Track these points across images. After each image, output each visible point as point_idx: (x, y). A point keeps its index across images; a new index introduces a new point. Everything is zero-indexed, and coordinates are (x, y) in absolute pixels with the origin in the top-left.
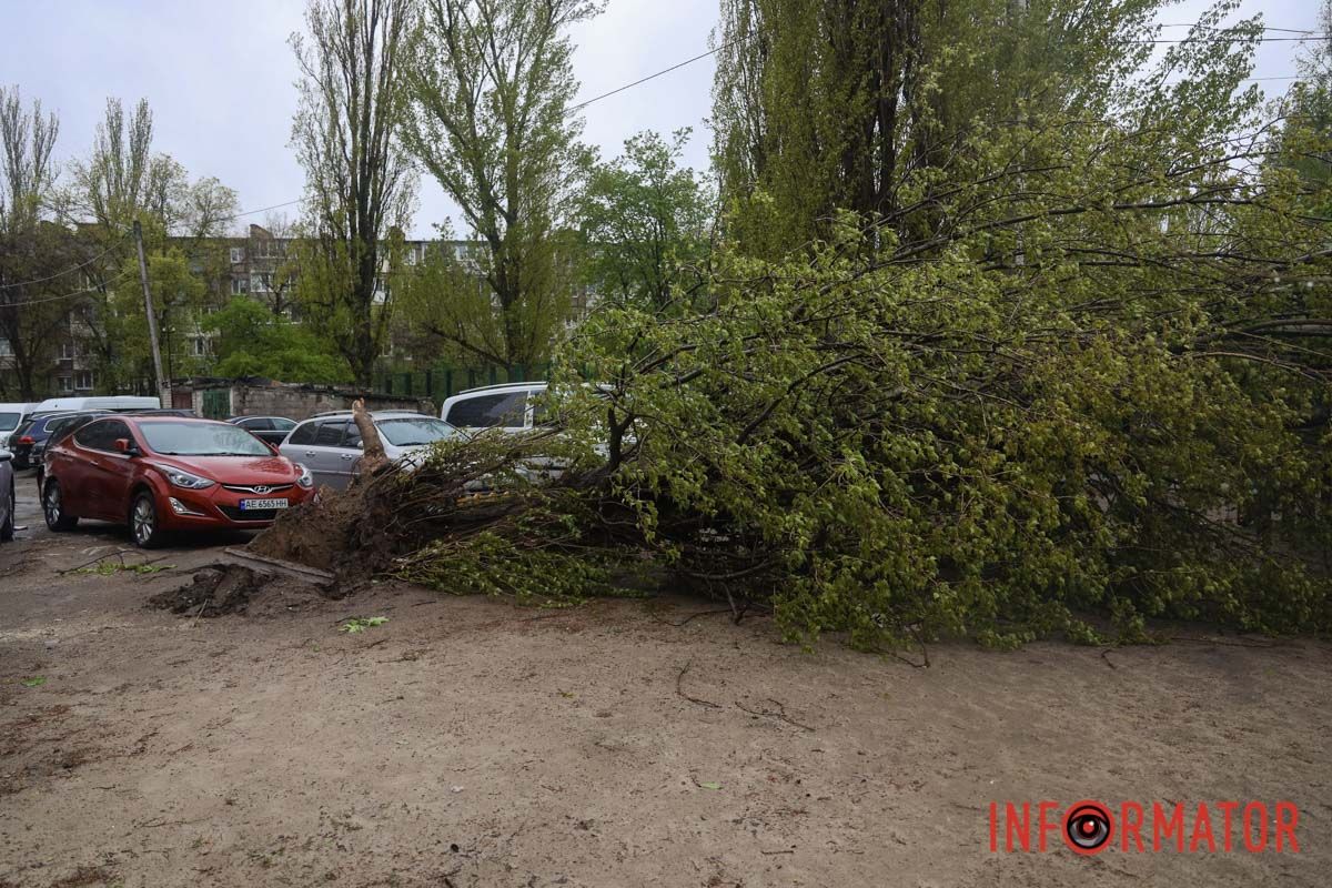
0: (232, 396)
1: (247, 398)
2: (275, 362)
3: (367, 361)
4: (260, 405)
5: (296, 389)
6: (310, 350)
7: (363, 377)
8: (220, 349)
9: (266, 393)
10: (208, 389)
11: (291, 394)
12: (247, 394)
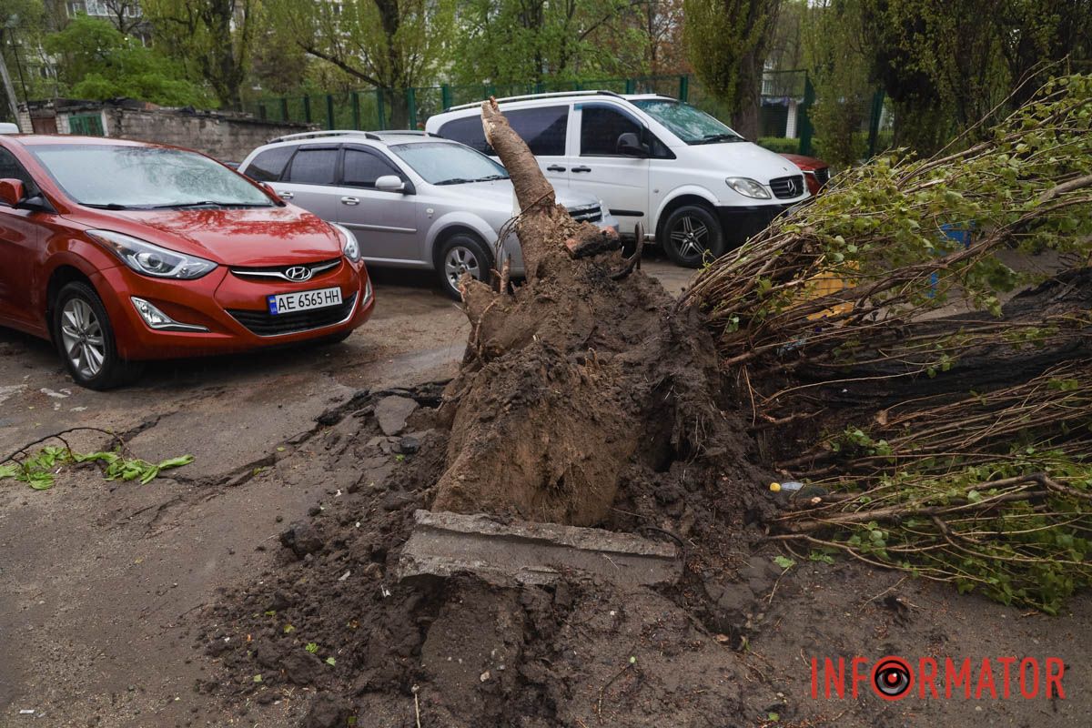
0: (105, 119)
1: (123, 123)
2: (132, 87)
3: (233, 86)
4: (138, 130)
5: (176, 113)
6: (167, 74)
7: (231, 103)
8: (69, 73)
9: (143, 117)
10: (74, 113)
11: (171, 119)
12: (122, 117)
